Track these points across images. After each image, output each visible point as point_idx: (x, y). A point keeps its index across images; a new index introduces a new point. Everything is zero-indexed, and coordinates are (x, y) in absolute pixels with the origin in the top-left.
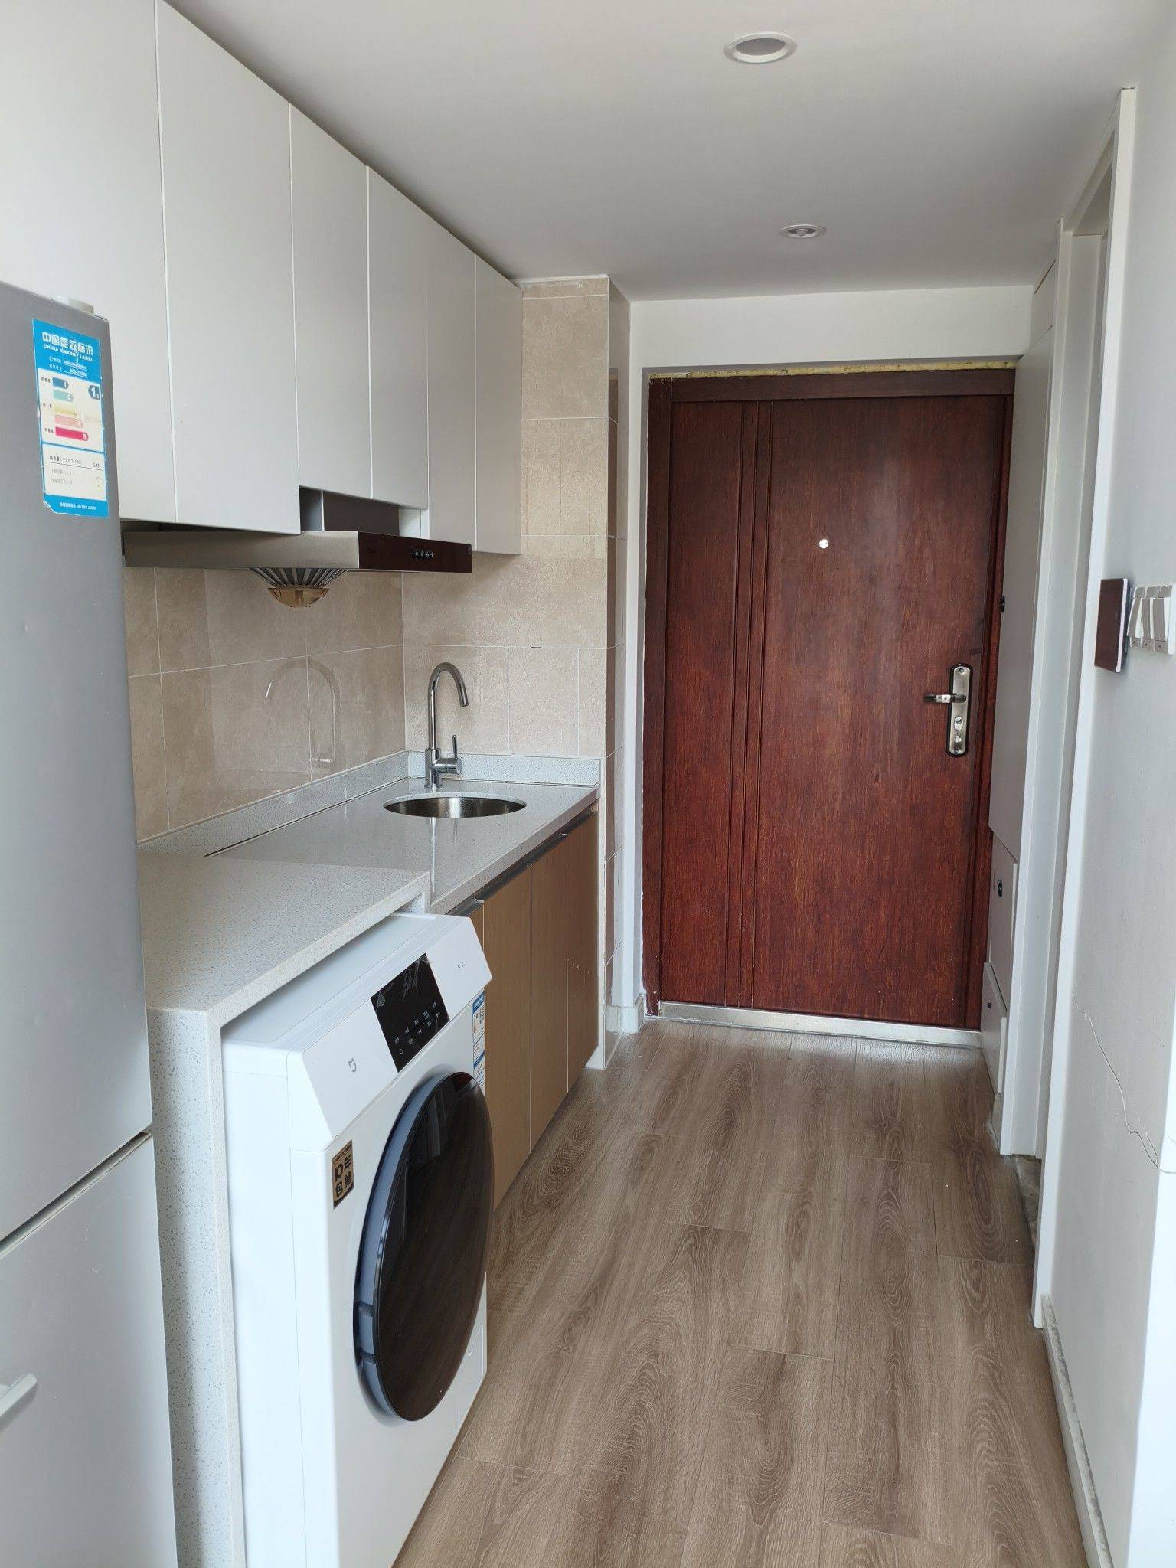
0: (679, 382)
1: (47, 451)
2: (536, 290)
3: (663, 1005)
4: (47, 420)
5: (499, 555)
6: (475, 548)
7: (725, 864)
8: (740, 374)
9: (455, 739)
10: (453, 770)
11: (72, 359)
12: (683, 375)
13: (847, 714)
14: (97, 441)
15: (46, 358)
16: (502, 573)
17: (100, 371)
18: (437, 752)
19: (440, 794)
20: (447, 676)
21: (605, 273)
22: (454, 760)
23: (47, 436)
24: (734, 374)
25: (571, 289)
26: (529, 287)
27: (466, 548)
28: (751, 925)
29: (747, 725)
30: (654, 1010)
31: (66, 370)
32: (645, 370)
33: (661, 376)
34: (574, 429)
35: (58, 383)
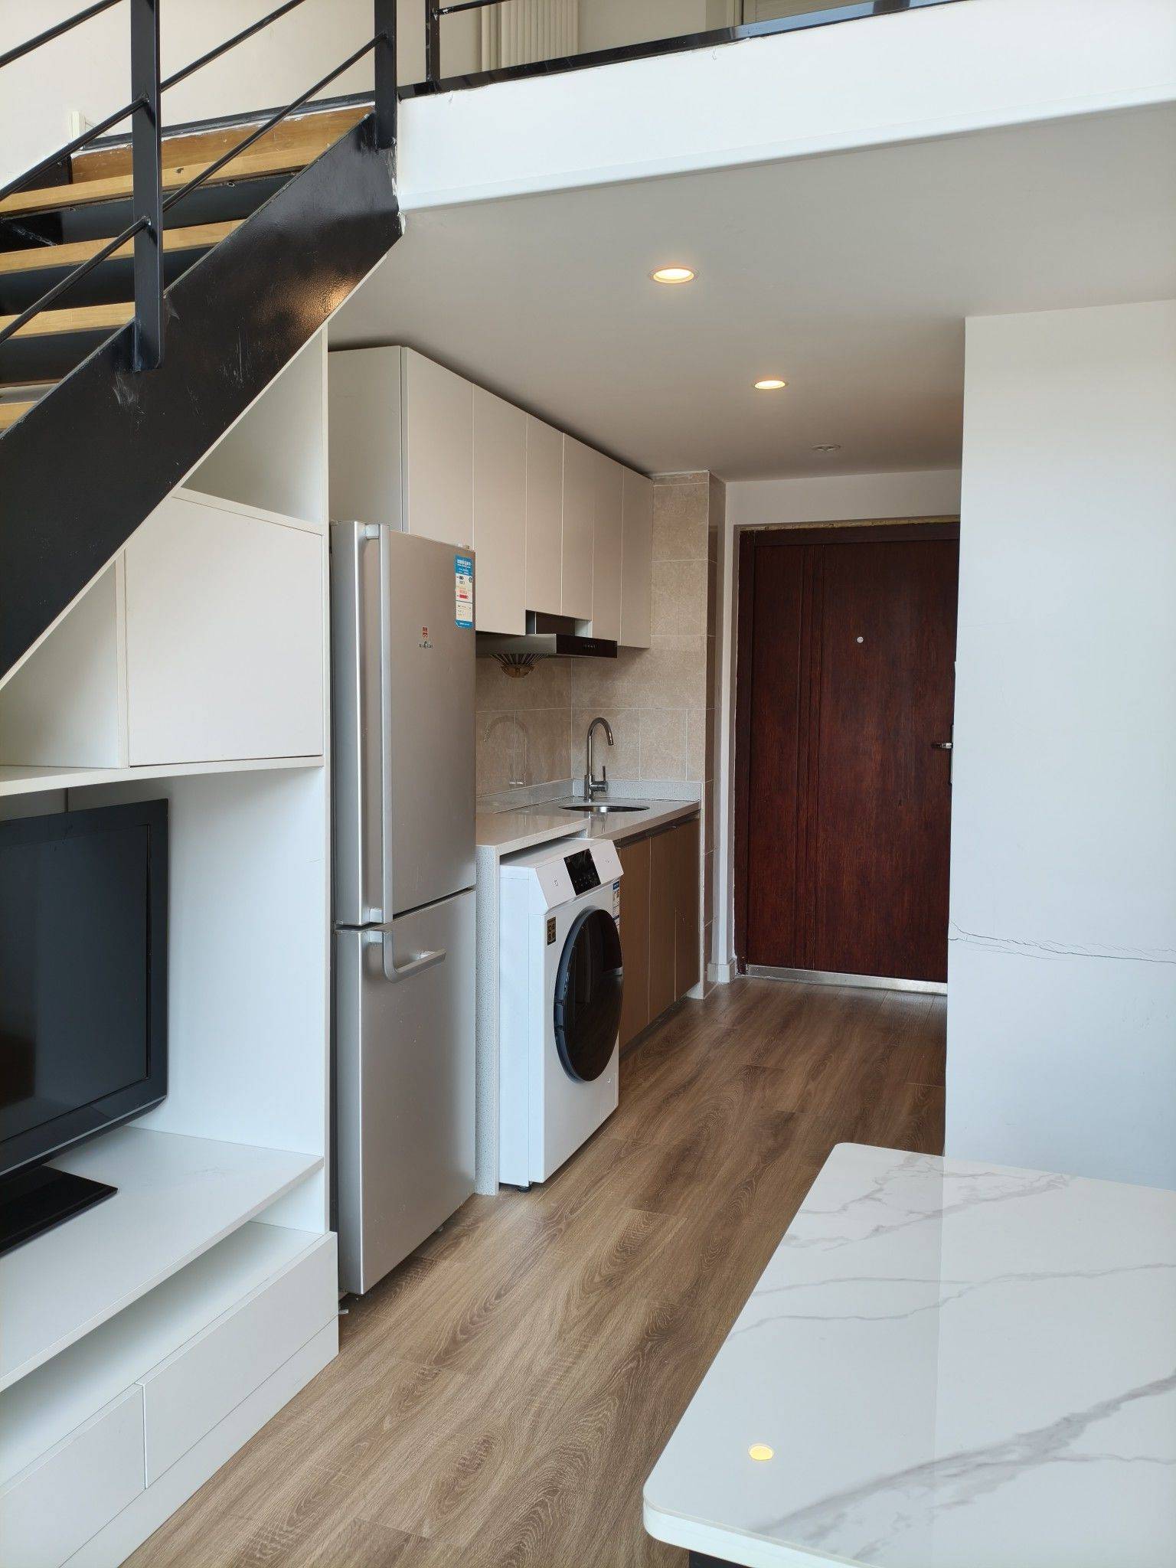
0: (759, 533)
1: (457, 603)
2: (662, 480)
3: (749, 967)
4: (458, 593)
5: (635, 648)
6: (619, 644)
7: (794, 865)
8: (801, 527)
9: (604, 768)
10: (603, 790)
11: (465, 568)
12: (763, 528)
13: (879, 757)
14: (470, 599)
15: (458, 569)
16: (638, 660)
17: (472, 572)
18: (592, 777)
19: (594, 804)
20: (601, 728)
21: (705, 469)
22: (603, 783)
23: (458, 598)
24: (797, 527)
25: (684, 479)
26: (658, 478)
27: (614, 643)
28: (812, 908)
29: (808, 765)
30: (742, 970)
31: (463, 573)
32: (735, 527)
33: (747, 529)
34: (685, 567)
35: (461, 578)
